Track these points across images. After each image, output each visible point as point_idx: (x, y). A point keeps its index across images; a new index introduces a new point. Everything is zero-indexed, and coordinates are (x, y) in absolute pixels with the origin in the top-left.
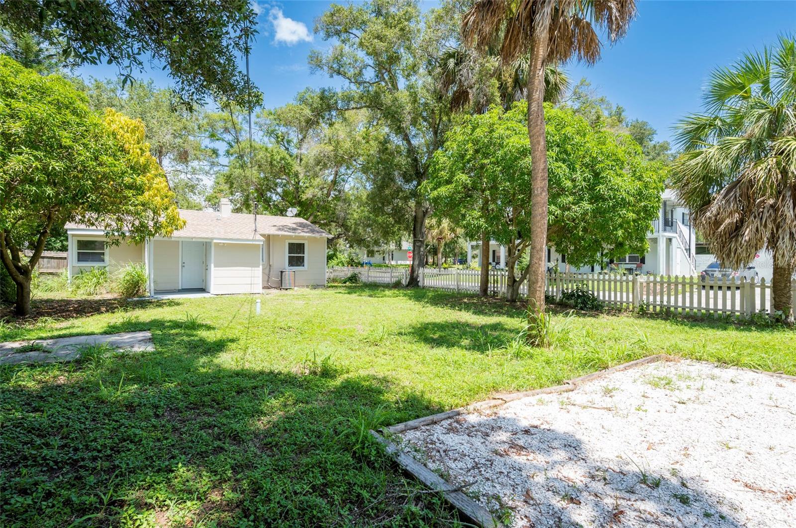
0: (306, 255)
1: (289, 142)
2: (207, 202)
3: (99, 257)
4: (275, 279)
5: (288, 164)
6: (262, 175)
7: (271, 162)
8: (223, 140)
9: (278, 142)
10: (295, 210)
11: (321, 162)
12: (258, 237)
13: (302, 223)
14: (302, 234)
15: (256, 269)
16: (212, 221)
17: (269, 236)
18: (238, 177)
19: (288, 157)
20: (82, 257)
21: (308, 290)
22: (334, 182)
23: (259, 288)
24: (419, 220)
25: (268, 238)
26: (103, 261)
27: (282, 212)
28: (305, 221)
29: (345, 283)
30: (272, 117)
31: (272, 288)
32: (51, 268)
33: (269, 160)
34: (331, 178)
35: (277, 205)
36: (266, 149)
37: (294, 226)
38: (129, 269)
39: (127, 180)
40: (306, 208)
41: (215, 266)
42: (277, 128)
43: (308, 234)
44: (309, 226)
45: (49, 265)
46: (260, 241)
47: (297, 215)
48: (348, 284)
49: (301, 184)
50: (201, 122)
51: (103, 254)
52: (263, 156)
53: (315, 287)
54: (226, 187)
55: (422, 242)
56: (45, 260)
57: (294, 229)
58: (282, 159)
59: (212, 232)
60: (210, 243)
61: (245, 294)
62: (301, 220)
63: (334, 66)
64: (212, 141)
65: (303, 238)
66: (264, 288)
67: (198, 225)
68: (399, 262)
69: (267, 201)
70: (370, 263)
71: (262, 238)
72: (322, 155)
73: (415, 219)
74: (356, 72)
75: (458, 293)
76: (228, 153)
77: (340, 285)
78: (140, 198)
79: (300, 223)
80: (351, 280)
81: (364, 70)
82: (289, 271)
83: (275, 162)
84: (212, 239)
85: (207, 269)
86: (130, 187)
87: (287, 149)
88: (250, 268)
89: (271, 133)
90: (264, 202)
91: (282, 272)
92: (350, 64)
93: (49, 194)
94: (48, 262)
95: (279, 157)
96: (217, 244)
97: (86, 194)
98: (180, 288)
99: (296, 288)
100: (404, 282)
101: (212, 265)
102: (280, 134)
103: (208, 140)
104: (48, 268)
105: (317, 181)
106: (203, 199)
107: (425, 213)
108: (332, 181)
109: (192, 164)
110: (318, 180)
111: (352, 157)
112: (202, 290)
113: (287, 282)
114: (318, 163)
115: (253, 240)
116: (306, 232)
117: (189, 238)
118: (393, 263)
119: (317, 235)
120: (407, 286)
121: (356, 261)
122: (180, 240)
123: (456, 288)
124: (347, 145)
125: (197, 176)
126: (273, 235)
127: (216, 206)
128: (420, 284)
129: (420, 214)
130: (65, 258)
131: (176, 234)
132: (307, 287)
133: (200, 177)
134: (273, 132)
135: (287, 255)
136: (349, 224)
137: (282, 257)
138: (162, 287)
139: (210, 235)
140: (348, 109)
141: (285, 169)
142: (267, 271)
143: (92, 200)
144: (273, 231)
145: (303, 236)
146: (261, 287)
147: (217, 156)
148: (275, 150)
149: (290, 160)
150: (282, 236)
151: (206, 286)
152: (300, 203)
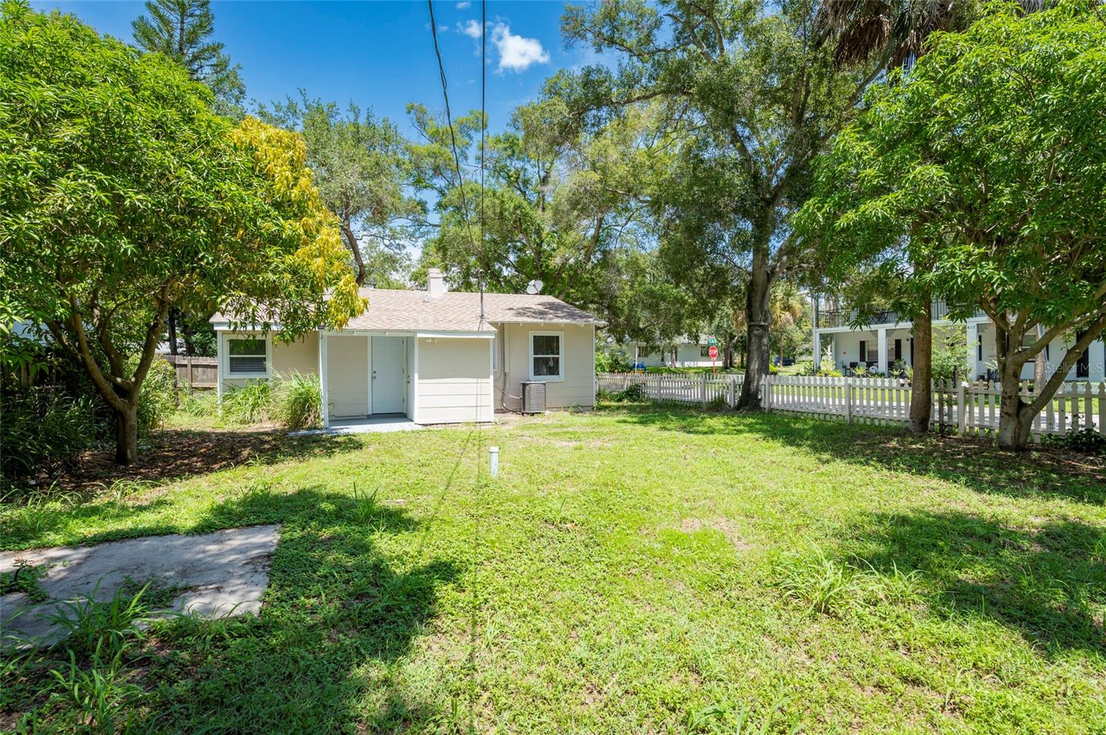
0: (562, 357)
1: (526, 182)
2: (413, 282)
3: (259, 365)
4: (513, 396)
5: (526, 215)
6: (487, 237)
7: (501, 213)
8: (433, 188)
9: (510, 184)
10: (540, 285)
11: (579, 203)
12: (487, 327)
13: (552, 304)
14: (556, 320)
15: (484, 380)
16: (416, 304)
17: (503, 324)
18: (454, 239)
19: (525, 204)
20: (236, 365)
21: (567, 414)
22: (596, 239)
23: (488, 414)
24: (759, 289)
25: (502, 328)
26: (265, 370)
27: (519, 289)
28: (557, 301)
29: (620, 400)
30: (501, 146)
31: (509, 411)
32: (208, 381)
33: (498, 210)
34: (592, 232)
35: (509, 281)
36: (494, 194)
37: (541, 308)
38: (294, 384)
39: (268, 226)
40: (552, 282)
41: (420, 378)
42: (508, 162)
43: (565, 321)
44: (564, 307)
45: (204, 377)
46: (490, 333)
47: (542, 293)
48: (625, 402)
49: (545, 247)
50: (400, 156)
51: (265, 359)
52: (489, 204)
53: (578, 409)
54: (438, 258)
55: (765, 328)
56: (200, 370)
57: (541, 313)
58: (517, 207)
59: (416, 321)
60: (413, 338)
61: (467, 424)
62: (550, 299)
63: (604, 31)
64: (419, 190)
65: (557, 327)
66: (497, 411)
67: (395, 310)
68: (687, 364)
69: (496, 276)
70: (643, 367)
71: (493, 329)
72: (582, 190)
73: (751, 286)
74: (642, 36)
75: (852, 424)
76: (441, 206)
77: (614, 404)
78: (289, 259)
79: (549, 304)
80: (631, 396)
81: (655, 31)
82: (536, 382)
83: (507, 213)
84: (415, 332)
85: (409, 382)
86: (274, 239)
87: (524, 193)
88: (475, 380)
89: (499, 171)
90: (491, 278)
91: (524, 385)
92: (631, 22)
93: (126, 250)
94: (204, 373)
95: (512, 206)
96: (423, 340)
97: (197, 253)
98: (370, 413)
99: (547, 412)
100: (732, 399)
101: (416, 376)
102: (513, 170)
103: (411, 189)
104: (203, 381)
105: (571, 237)
106: (407, 278)
107: (771, 276)
108: (593, 237)
109: (391, 225)
110: (573, 234)
111: (630, 190)
112: (403, 416)
113: (533, 401)
114: (574, 204)
115: (478, 332)
116: (561, 317)
117: (380, 331)
118: (678, 365)
119: (580, 322)
120: (738, 408)
121: (622, 363)
122: (369, 335)
123: (846, 413)
124: (622, 170)
125: (397, 241)
126: (510, 324)
127: (423, 285)
128: (762, 405)
129: (761, 278)
130: (215, 367)
131: (353, 324)
132: (566, 409)
133: (402, 242)
134: (502, 170)
135: (532, 356)
136: (619, 304)
137: (523, 359)
138: (341, 411)
139: (412, 327)
140: (629, 101)
141: (522, 223)
142: (500, 384)
143: (208, 263)
144: (509, 317)
145: (557, 325)
146: (492, 409)
147: (425, 210)
148: (506, 195)
149: (528, 209)
150: (525, 324)
151: (407, 409)
152: (543, 276)
